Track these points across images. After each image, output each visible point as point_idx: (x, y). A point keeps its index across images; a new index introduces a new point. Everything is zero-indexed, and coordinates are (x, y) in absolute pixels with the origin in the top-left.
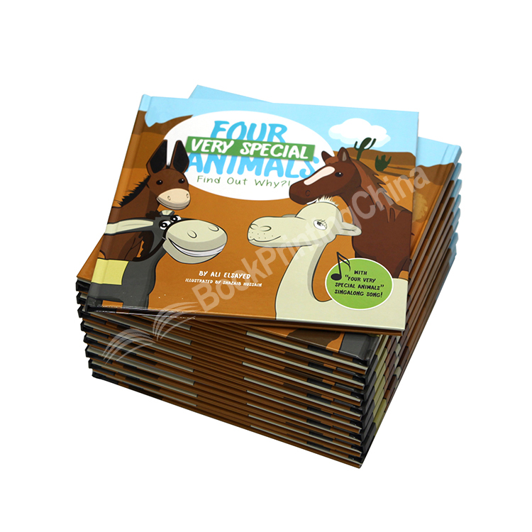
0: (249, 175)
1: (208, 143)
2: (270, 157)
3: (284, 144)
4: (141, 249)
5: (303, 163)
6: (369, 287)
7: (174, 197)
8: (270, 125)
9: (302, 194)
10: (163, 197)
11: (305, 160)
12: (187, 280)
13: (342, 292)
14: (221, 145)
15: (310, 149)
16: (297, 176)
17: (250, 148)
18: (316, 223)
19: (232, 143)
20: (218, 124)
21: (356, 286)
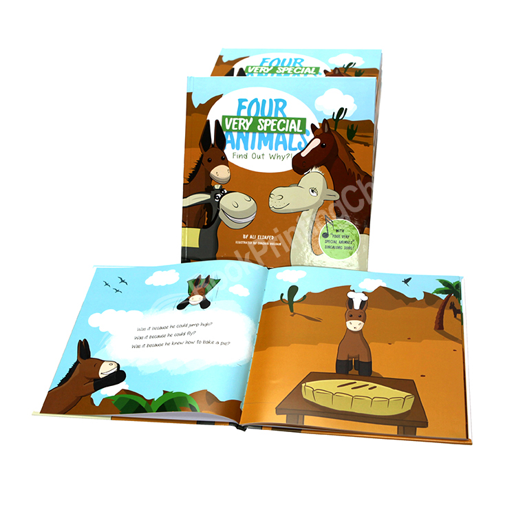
0: (265, 149)
1: (236, 121)
2: (277, 132)
3: (286, 119)
4: (206, 219)
5: (299, 136)
6: (346, 242)
7: (220, 173)
8: (275, 100)
9: (301, 165)
10: (213, 172)
11: (301, 133)
12: (236, 242)
13: (329, 247)
14: (244, 123)
15: (304, 121)
16: (295, 149)
17: (263, 124)
18: (310, 190)
19: (251, 120)
20: (241, 101)
21: (338, 242)
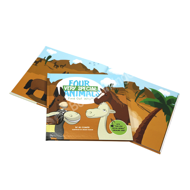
0: (82, 96)
1: (69, 87)
2: (86, 91)
3: (90, 87)
5: (96, 92)
6: (121, 128)
7: (63, 104)
8: (84, 81)
9: (98, 102)
10: (60, 104)
11: (96, 91)
12: (73, 130)
13: (115, 130)
14: (72, 88)
15: (97, 87)
16: (94, 96)
17: (80, 88)
18: (103, 110)
19: (75, 87)
20: (70, 81)
21: (118, 128)
